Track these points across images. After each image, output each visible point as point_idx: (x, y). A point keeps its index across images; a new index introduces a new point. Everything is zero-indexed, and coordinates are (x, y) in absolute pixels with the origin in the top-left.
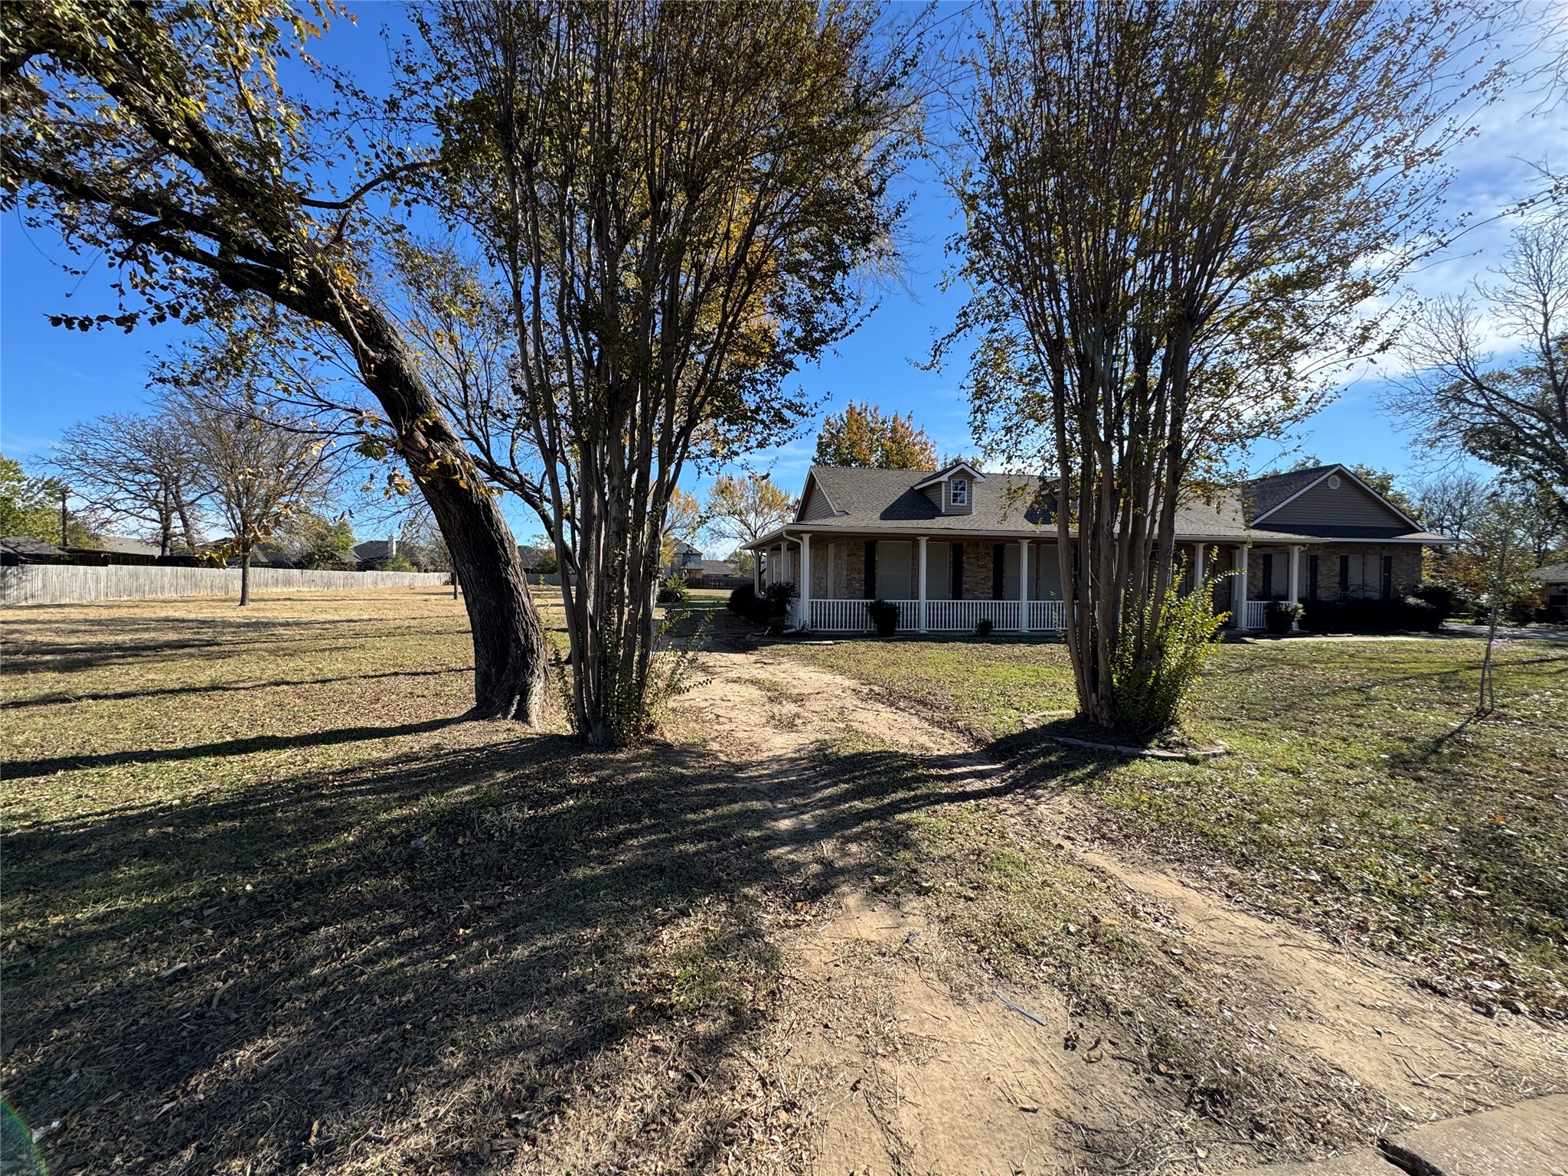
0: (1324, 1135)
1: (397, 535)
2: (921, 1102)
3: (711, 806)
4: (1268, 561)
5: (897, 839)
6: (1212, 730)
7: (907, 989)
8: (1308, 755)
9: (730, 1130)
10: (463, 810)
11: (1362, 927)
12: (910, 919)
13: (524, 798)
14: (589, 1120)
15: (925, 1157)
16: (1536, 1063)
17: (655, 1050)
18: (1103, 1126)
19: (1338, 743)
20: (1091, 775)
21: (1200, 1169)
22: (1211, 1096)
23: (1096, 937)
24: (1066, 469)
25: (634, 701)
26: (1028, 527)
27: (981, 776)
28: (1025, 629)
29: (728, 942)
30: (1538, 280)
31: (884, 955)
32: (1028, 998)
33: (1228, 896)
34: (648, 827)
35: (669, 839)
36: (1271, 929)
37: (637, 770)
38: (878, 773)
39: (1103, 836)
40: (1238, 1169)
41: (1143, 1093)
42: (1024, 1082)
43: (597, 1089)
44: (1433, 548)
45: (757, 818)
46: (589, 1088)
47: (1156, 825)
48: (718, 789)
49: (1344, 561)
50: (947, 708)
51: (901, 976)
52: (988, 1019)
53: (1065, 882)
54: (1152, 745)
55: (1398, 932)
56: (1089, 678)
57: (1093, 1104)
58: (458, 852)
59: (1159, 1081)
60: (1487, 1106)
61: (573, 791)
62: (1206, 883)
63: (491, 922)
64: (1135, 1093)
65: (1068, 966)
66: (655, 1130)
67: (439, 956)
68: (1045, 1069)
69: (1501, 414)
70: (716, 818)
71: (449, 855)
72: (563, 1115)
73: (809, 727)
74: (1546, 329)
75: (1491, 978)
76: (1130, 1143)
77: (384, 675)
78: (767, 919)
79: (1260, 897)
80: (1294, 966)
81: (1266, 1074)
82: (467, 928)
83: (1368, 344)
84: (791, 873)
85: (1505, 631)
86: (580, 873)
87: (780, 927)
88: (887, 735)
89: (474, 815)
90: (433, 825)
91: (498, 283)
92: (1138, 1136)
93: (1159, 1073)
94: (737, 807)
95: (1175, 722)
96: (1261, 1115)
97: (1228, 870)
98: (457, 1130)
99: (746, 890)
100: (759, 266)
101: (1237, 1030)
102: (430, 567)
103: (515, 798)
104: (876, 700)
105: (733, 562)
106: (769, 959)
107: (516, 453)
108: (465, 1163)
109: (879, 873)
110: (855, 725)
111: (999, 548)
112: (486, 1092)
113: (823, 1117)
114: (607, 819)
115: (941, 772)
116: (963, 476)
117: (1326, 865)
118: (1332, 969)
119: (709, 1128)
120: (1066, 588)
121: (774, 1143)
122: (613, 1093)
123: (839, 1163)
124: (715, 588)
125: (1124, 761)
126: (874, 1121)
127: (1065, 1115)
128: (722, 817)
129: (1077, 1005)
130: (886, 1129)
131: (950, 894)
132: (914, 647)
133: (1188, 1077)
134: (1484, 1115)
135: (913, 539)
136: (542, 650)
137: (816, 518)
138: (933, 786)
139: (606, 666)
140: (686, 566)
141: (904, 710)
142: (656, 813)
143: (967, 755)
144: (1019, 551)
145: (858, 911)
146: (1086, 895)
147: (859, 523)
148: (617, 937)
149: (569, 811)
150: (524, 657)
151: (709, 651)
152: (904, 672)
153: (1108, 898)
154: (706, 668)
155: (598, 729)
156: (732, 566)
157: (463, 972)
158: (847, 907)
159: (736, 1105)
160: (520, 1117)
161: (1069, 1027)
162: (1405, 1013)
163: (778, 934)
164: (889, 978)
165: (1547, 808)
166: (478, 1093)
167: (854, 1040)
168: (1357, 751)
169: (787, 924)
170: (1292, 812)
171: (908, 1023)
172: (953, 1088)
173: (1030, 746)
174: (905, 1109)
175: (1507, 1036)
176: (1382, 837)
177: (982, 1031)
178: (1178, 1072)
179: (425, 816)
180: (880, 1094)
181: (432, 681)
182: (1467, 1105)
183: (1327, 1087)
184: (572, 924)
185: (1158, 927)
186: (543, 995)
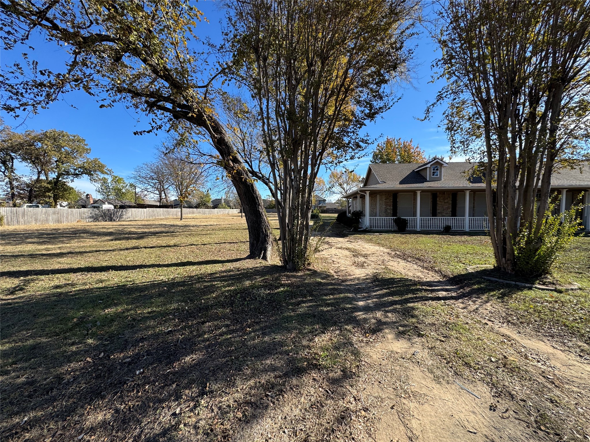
1: (224, 197)
2: (421, 419)
3: (332, 294)
5: (408, 313)
6: (571, 277)
7: (414, 374)
9: (343, 414)
10: (247, 289)
12: (415, 346)
13: (266, 286)
14: (292, 400)
17: (314, 379)
20: (503, 294)
23: (508, 367)
24: (491, 158)
25: (303, 254)
26: (469, 185)
27: (446, 290)
28: (467, 229)
29: (340, 345)
31: (404, 358)
32: (471, 386)
33: (580, 356)
34: (309, 300)
35: (317, 305)
37: (304, 279)
38: (400, 286)
39: (509, 321)
41: (532, 437)
42: (470, 420)
43: (294, 389)
45: (350, 300)
46: (292, 388)
47: (538, 319)
48: (334, 288)
50: (430, 262)
51: (411, 368)
52: (451, 391)
53: (489, 339)
54: (536, 282)
56: (501, 252)
57: (505, 436)
58: (246, 303)
59: (541, 433)
61: (282, 285)
62: (567, 348)
63: (257, 327)
64: (527, 436)
65: (491, 375)
66: (315, 408)
67: (241, 336)
68: (480, 417)
70: (334, 299)
71: (243, 304)
72: (283, 396)
73: (370, 267)
77: (221, 243)
78: (355, 339)
82: (250, 328)
84: (364, 322)
86: (286, 314)
87: (360, 342)
88: (403, 271)
89: (250, 291)
90: (238, 293)
91: (255, 106)
93: (541, 430)
94: (342, 295)
95: (549, 273)
97: (580, 344)
98: (250, 394)
99: (346, 327)
100: (350, 86)
102: (234, 207)
103: (263, 286)
104: (398, 257)
105: (337, 203)
106: (356, 353)
107: (260, 166)
108: (252, 406)
109: (401, 326)
110: (389, 267)
111: (455, 194)
112: (258, 383)
113: (379, 417)
114: (295, 296)
115: (428, 288)
116: (437, 164)
119: (335, 411)
120: (489, 211)
121: (360, 422)
122: (300, 392)
123: (386, 435)
124: (331, 213)
125: (521, 289)
126: (401, 422)
127: (490, 438)
128: (336, 299)
129: (496, 392)
130: (405, 426)
131: (433, 338)
132: (414, 236)
133: (557, 435)
135: (414, 192)
136: (271, 235)
137: (372, 185)
138: (424, 294)
139: (293, 241)
140: (320, 205)
141: (410, 262)
142: (311, 295)
143: (439, 282)
144: (464, 196)
145: (392, 339)
146: (500, 346)
147: (390, 186)
148: (299, 338)
149: (281, 292)
150: (265, 237)
151: (329, 236)
152: (410, 246)
153: (511, 349)
154: (328, 243)
155: (291, 264)
156: (338, 205)
157: (249, 343)
158: (387, 338)
159: (344, 405)
160: (269, 394)
161: (492, 401)
163: (359, 345)
164: (406, 368)
166: (255, 383)
167: (392, 389)
169: (362, 341)
171: (415, 387)
172: (436, 416)
173: (471, 280)
174: (414, 420)
177: (449, 396)
178: (552, 431)
179: (236, 290)
180: (403, 412)
181: (236, 245)
184: (284, 331)
185: (540, 365)
186: (275, 354)
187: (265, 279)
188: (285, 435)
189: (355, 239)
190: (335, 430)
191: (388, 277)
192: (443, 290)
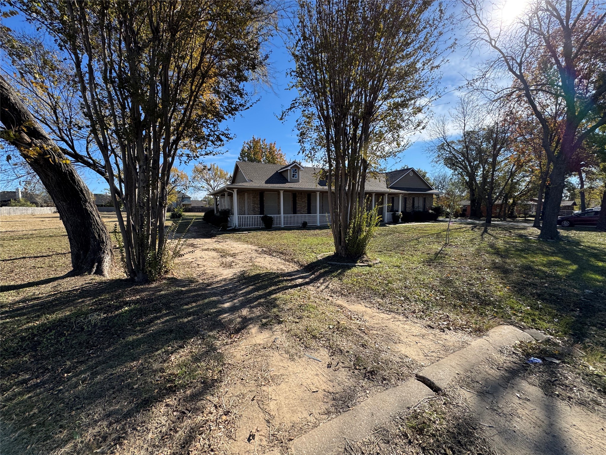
0: (402, 377)
1: (21, 189)
2: (278, 399)
3: (194, 302)
4: (393, 198)
5: (273, 304)
6: (376, 255)
7: (274, 359)
8: (402, 260)
9: (201, 429)
10: (66, 319)
11: (414, 312)
12: (275, 333)
13: (101, 309)
14: (134, 443)
15: (279, 417)
16: (454, 343)
17: (167, 405)
18: (339, 391)
19: (410, 256)
20: (340, 273)
21: (367, 397)
22: (371, 373)
23: (340, 329)
24: (331, 166)
25: (157, 262)
26: (320, 187)
27: (302, 278)
28: (318, 224)
29: (202, 355)
30: (463, 113)
31: (265, 348)
32: (316, 353)
33: (378, 308)
34: (165, 314)
35: (175, 318)
36: (390, 317)
37: (160, 291)
38: (265, 281)
39: (342, 294)
40: (378, 394)
41: (351, 377)
42: (314, 382)
43: (139, 428)
44: (436, 195)
45: (214, 304)
46: (135, 429)
47: (358, 288)
48: (198, 294)
49: (413, 199)
50: (291, 254)
51: (272, 354)
52: (302, 364)
53: (329, 311)
54: (358, 262)
55: (423, 312)
56: (339, 241)
57: (336, 385)
58: (63, 339)
59: (356, 372)
60: (442, 358)
61: (127, 303)
62: (372, 305)
63: (83, 368)
64: (349, 377)
65: (329, 340)
66: (167, 438)
67: (52, 389)
68: (321, 376)
69: (453, 154)
70: (196, 306)
71: (58, 341)
72: (121, 444)
73: (238, 266)
74: (464, 128)
75: (445, 321)
76: (347, 394)
77: (16, 259)
78: (218, 343)
79: (387, 307)
80: (396, 327)
81: (387, 362)
82: (70, 372)
83: (419, 127)
84: (229, 323)
85: (453, 220)
86: (130, 339)
87: (224, 345)
88: (268, 266)
89: (73, 320)
90: (49, 328)
91: (65, 59)
92: (349, 391)
93: (357, 369)
94: (206, 301)
95: (365, 254)
96: (385, 375)
97: (379, 300)
99: (210, 333)
100: (207, 72)
101: (379, 350)
103: (96, 310)
104: (265, 253)
105: (204, 201)
106: (220, 358)
107: (89, 149)
109: (264, 318)
110: (256, 264)
111: (309, 195)
112: (79, 445)
113: (241, 414)
114: (145, 313)
115: (288, 278)
116: (296, 167)
117: (405, 295)
118: (406, 326)
119: (192, 430)
120: (330, 209)
121: (220, 429)
122: (147, 428)
123: (246, 429)
124: (197, 212)
125: (349, 268)
126: (260, 410)
127: (327, 390)
128: (199, 305)
129: (332, 352)
130: (265, 411)
131: (290, 322)
132: (278, 232)
133: (365, 368)
134: (442, 360)
135: (278, 191)
136: (108, 242)
137: (239, 183)
138: (285, 284)
139: (142, 247)
140: (183, 203)
141: (275, 256)
142: (169, 308)
143: (298, 271)
145: (256, 334)
146: (336, 315)
147: (256, 185)
148: (149, 362)
149: (125, 312)
150: (99, 245)
151: (195, 238)
152: (275, 242)
153: (343, 315)
154: (192, 245)
155: (140, 275)
156: (205, 203)
157: (66, 394)
158: (252, 333)
159: (204, 418)
160: (98, 451)
161: (329, 360)
162: (424, 336)
163: (223, 348)
164: (267, 356)
165: (460, 270)
166: (75, 446)
167: (253, 382)
168: (415, 258)
169: (227, 344)
170: (397, 279)
171: (274, 371)
172: (289, 391)
173: (319, 266)
174: (272, 402)
175: (447, 337)
176: (420, 284)
177: (300, 368)
178: (362, 368)
179: (43, 325)
180: (262, 399)
181: (47, 260)
182: (437, 359)
183: (403, 362)
184: (126, 361)
185: (358, 322)
186: (111, 395)
187: (99, 300)
189: (224, 239)
190: (191, 451)
191: (254, 274)
192: (300, 278)
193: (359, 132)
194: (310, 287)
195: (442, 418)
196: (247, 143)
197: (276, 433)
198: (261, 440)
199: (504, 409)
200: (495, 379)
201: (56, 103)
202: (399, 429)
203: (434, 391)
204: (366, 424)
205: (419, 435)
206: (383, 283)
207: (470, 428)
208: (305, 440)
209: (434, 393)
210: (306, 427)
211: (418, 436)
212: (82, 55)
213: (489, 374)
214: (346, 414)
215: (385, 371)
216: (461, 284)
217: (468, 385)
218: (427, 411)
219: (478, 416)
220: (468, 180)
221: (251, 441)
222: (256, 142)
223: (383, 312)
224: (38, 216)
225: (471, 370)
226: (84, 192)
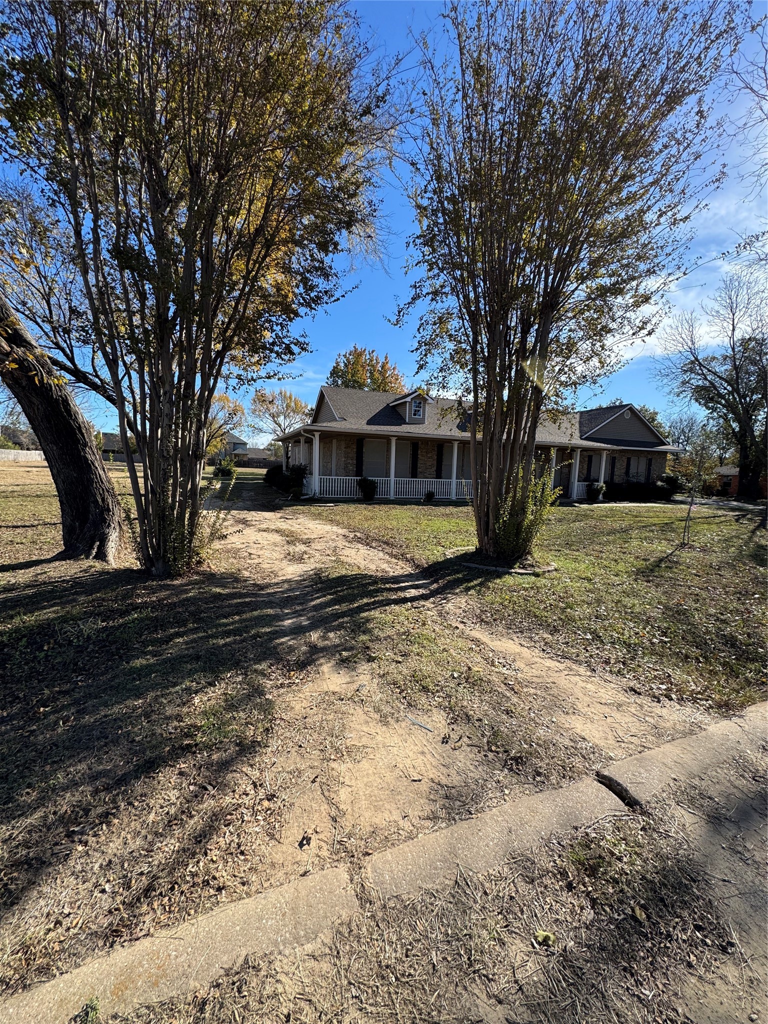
0: (570, 774)
1: (1, 421)
2: (354, 784)
3: (237, 614)
4: (590, 458)
5: (360, 628)
6: (550, 556)
7: (354, 719)
8: (597, 569)
9: (229, 817)
10: (49, 625)
11: (607, 662)
12: (362, 677)
13: (99, 614)
14: (128, 825)
15: (353, 815)
16: (675, 724)
17: (181, 774)
18: (457, 784)
19: (613, 563)
20: (480, 585)
21: (505, 800)
22: (517, 761)
23: (471, 680)
24: (477, 398)
25: (186, 545)
26: (458, 434)
27: (416, 587)
28: (454, 497)
29: (240, 701)
30: (731, 305)
31: (343, 700)
32: (425, 717)
33: (543, 650)
34: (192, 630)
35: (206, 637)
36: (562, 666)
37: (187, 591)
38: (353, 588)
39: (482, 620)
40: (525, 798)
41: (481, 763)
42: (416, 765)
43: (136, 804)
44: (673, 454)
45: (269, 620)
46: (130, 804)
47: (511, 613)
48: (245, 602)
49: (629, 460)
50: (401, 546)
51: (352, 711)
52: (400, 731)
53: (455, 648)
54: (516, 566)
55: (624, 664)
56: (484, 529)
57: (453, 772)
58: (42, 655)
59: (491, 755)
60: (649, 748)
61: (138, 608)
62: (533, 644)
63: (65, 701)
64: (477, 763)
65: (450, 697)
66: (176, 824)
67: (22, 728)
68: (429, 756)
69: (710, 380)
70: (241, 621)
71: (35, 658)
72: (109, 824)
73: (312, 560)
74: (733, 334)
75: (662, 684)
76: (470, 791)
78: (269, 684)
79: (559, 649)
80: (571, 686)
81: (546, 744)
82: (47, 707)
83: (642, 331)
84: (289, 653)
85: (697, 500)
86: (138, 662)
87: (278, 687)
88: (362, 564)
89: (58, 627)
90: (24, 636)
92: (475, 787)
93: (492, 751)
94: (256, 613)
95: (530, 553)
96: (540, 767)
97: (545, 636)
98: (26, 844)
99: (256, 666)
101: (536, 723)
102: (31, 447)
103: (92, 614)
104: (358, 542)
105: (269, 450)
106: (267, 708)
108: (30, 866)
109: (345, 650)
110: (342, 558)
111: (440, 446)
112: (51, 816)
113: (292, 801)
114: (161, 626)
115: (393, 586)
116: (420, 399)
117: (595, 630)
118: (589, 686)
119: (214, 818)
120: (473, 472)
121: (257, 821)
122: (148, 805)
123: (299, 827)
124: (256, 467)
125: (499, 576)
126: (324, 799)
127: (436, 781)
128: (245, 620)
129: (453, 718)
130: (330, 802)
131: (387, 660)
132: (385, 508)
133: (505, 752)
134: (648, 752)
135: (387, 438)
136: (116, 510)
137: (324, 422)
138: (386, 595)
140: (235, 452)
141: (375, 548)
142: (198, 620)
143: (410, 575)
144: (452, 447)
145: (329, 674)
146: (467, 656)
147: (353, 426)
148: (161, 704)
149: (133, 622)
150: (102, 513)
151: (249, 510)
152: (377, 524)
153: (479, 656)
154: (244, 522)
155: (160, 565)
156: (269, 453)
157: (41, 737)
158: (323, 672)
159: (235, 801)
160: (76, 829)
161: (446, 731)
162: (620, 705)
163: (275, 692)
164: (344, 713)
165: (704, 594)
166: (45, 817)
167: (317, 752)
168: (621, 567)
169: (282, 686)
170: (583, 601)
171: (352, 739)
172: (374, 774)
173: (448, 569)
174: (343, 790)
175: (664, 712)
176: (626, 613)
177: (396, 739)
178: (502, 750)
179: (17, 630)
180: (329, 783)
181: (30, 532)
182: (639, 749)
183: (576, 748)
184: (128, 698)
185: (504, 670)
186: (102, 747)
187: (98, 600)
188: (105, 897)
189: (294, 513)
190: (211, 850)
191: (337, 575)
192: (412, 587)
193: (531, 340)
194: (428, 604)
195: (636, 853)
196: (345, 356)
197: (345, 840)
198: (320, 848)
199: (755, 853)
200: (745, 797)
201: (50, 288)
202: (554, 861)
203: (626, 805)
204: (497, 845)
205: (588, 876)
206: (556, 607)
207: (686, 878)
208: (390, 858)
209: (626, 808)
210: (395, 836)
211: (587, 879)
212: (84, 213)
213: (736, 787)
214: (465, 824)
215: (542, 760)
216: (704, 620)
217: (692, 801)
218: (609, 837)
219: (702, 859)
220: (737, 429)
221: (304, 848)
222: (358, 354)
223: (551, 658)
224: (22, 464)
225: (703, 776)
226: (84, 431)
